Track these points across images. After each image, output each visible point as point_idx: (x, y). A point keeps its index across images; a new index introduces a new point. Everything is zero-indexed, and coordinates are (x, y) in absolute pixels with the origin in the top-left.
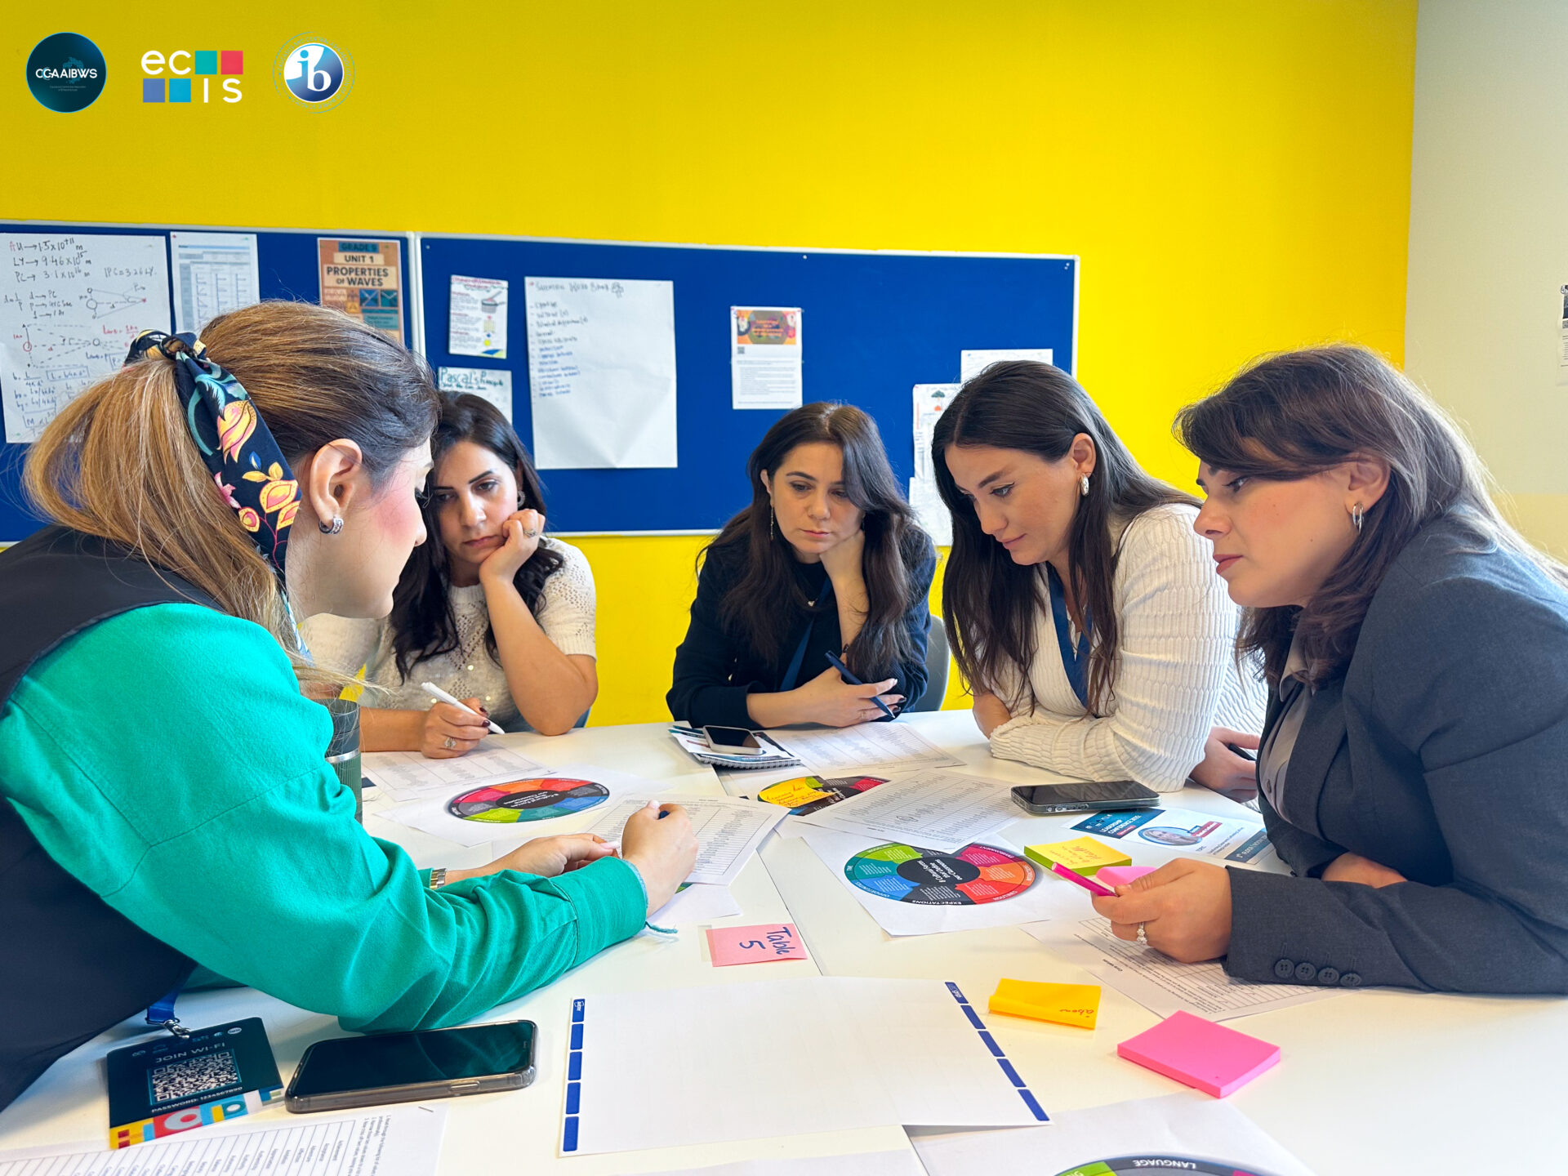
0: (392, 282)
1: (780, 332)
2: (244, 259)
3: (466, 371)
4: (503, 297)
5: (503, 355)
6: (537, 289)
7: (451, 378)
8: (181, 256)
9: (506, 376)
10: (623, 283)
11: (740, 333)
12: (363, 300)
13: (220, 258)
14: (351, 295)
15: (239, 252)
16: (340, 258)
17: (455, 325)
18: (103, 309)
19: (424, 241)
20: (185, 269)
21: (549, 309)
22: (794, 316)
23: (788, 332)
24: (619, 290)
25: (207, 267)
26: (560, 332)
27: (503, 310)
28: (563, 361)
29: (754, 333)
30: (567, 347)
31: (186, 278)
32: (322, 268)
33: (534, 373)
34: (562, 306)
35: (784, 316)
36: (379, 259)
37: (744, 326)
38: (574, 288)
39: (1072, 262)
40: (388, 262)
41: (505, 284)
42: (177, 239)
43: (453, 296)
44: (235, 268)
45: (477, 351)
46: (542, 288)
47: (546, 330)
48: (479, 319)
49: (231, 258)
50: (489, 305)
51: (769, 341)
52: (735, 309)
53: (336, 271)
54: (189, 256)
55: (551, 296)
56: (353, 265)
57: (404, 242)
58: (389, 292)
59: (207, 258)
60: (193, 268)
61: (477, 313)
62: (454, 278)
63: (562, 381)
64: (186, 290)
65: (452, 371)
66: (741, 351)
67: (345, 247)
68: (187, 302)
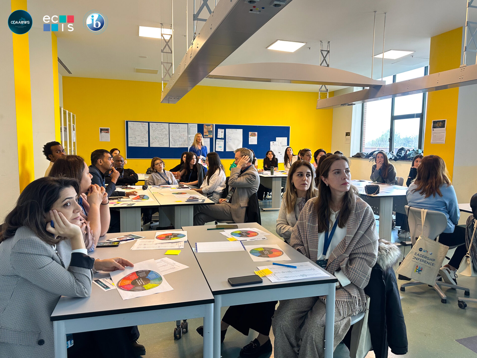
0: (212, 129)
1: (255, 135)
3: (219, 140)
4: (224, 131)
5: (223, 138)
6: (227, 130)
7: (217, 140)
9: (223, 140)
10: (237, 129)
11: (250, 135)
12: (208, 132)
13: (193, 127)
14: (207, 131)
15: (195, 126)
16: (206, 127)
17: (218, 134)
18: (181, 132)
19: (215, 125)
21: (229, 132)
22: (256, 133)
23: (256, 135)
24: (236, 130)
25: (192, 128)
26: (230, 135)
27: (223, 133)
28: (230, 139)
29: (252, 135)
30: (230, 137)
31: (190, 129)
32: (204, 128)
33: (226, 140)
34: (230, 132)
35: (255, 133)
36: (210, 127)
38: (231, 130)
39: (290, 127)
40: (211, 127)
41: (224, 130)
42: (189, 124)
43: (218, 131)
44: (195, 128)
45: (220, 137)
46: (228, 130)
47: (228, 135)
48: (221, 134)
49: (194, 127)
50: (222, 132)
52: (249, 132)
53: (206, 128)
54: (190, 126)
55: (229, 131)
56: (207, 127)
57: (213, 125)
58: (211, 131)
59: (192, 127)
60: (190, 128)
61: (221, 133)
62: (218, 129)
63: (230, 141)
64: (190, 130)
65: (218, 140)
66: (250, 137)
67: (207, 125)
68: (190, 132)
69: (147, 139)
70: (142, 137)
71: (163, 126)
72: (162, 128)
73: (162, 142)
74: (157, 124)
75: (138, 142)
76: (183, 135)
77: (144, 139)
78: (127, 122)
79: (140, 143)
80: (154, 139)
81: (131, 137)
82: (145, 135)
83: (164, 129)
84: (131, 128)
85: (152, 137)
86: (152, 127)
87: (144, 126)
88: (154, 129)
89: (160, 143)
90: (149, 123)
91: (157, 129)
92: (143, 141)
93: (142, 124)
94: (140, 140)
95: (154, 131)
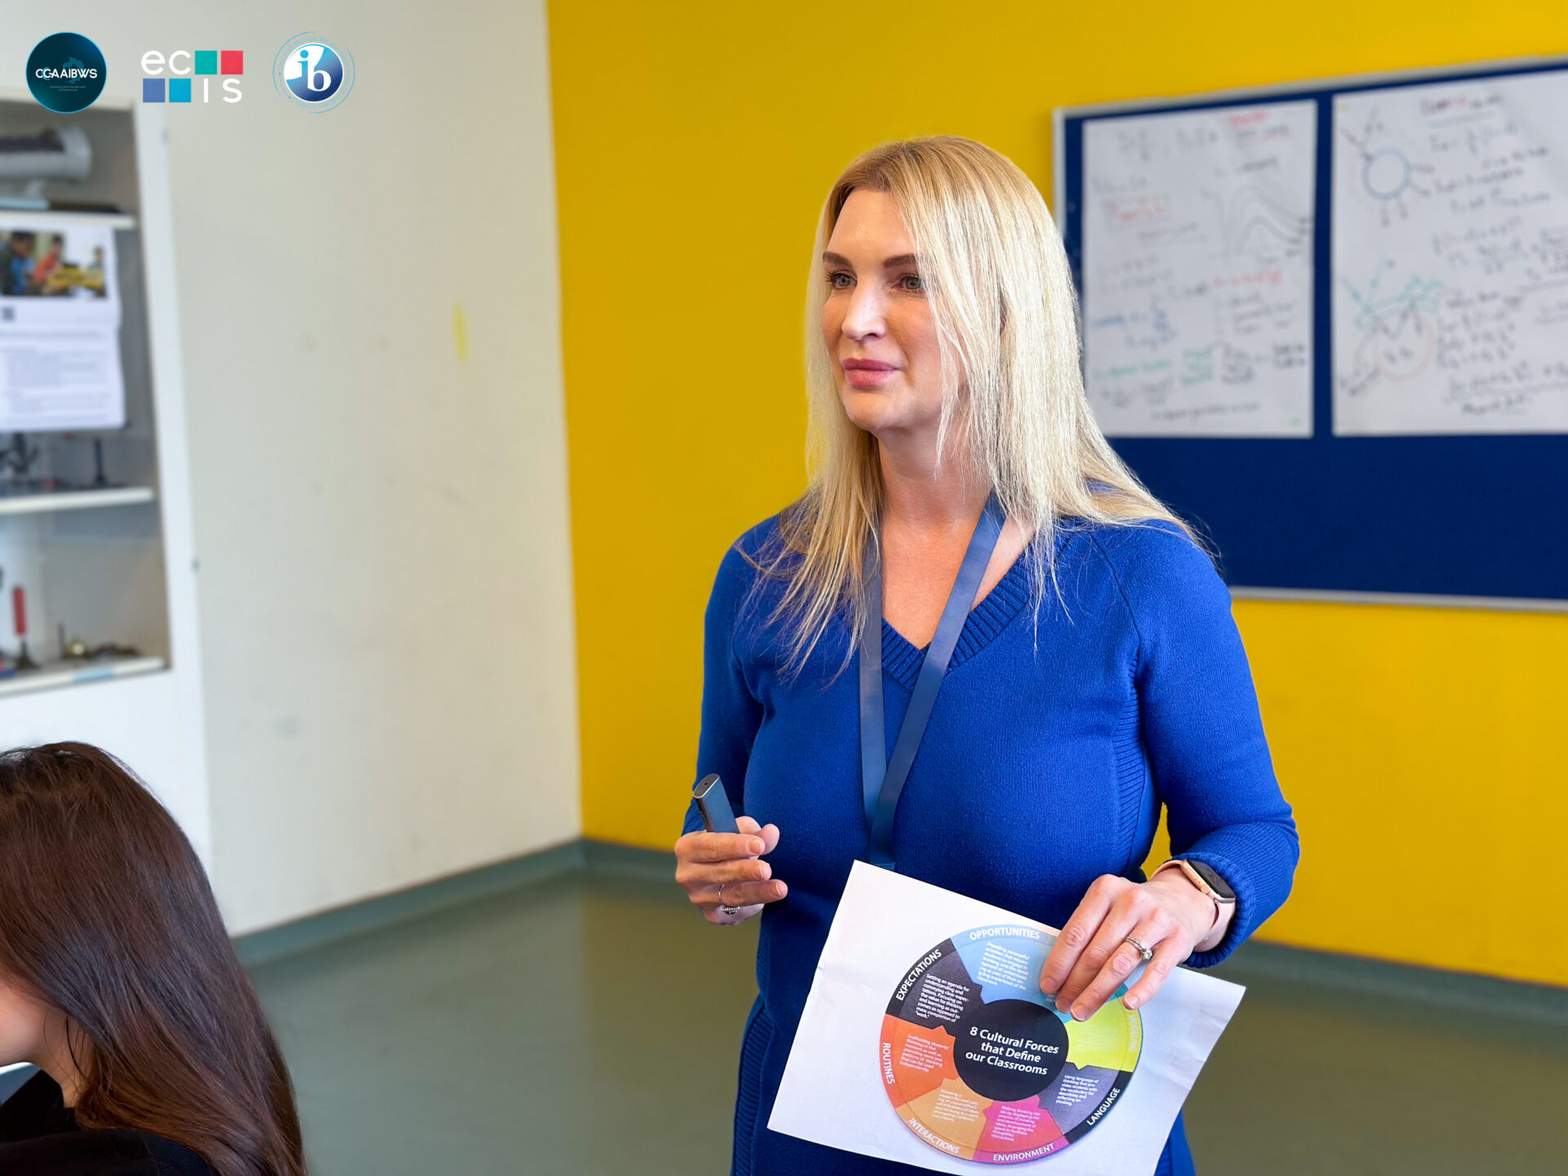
69: (1302, 332)
70: (1236, 302)
74: (1430, 107)
75: (1187, 381)
78: (1074, 129)
79: (1217, 391)
80: (1393, 323)
81: (1119, 319)
82: (1276, 278)
84: (1110, 207)
85: (1356, 296)
86: (1369, 158)
87: (1262, 149)
88: (1387, 175)
89: (1465, 376)
90: (1324, 100)
91: (1422, 180)
92: (1241, 355)
93: (1242, 137)
94: (1218, 354)
95: (1392, 204)
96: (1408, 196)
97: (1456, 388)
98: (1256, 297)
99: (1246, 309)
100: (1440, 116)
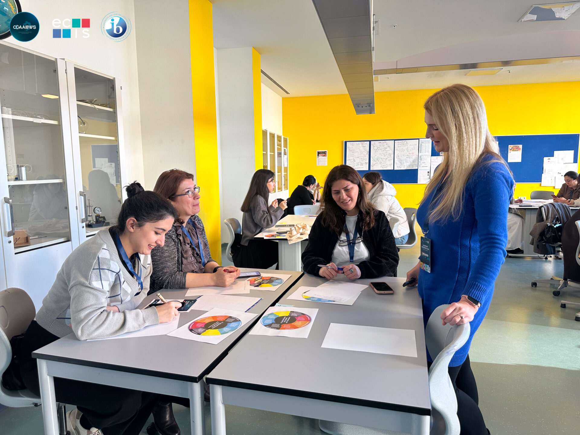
1: (518, 149)
2: (430, 142)
8: (421, 142)
13: (426, 142)
18: (409, 150)
20: (421, 144)
22: (521, 146)
25: (424, 144)
29: (513, 149)
31: (421, 146)
35: (519, 146)
37: (511, 148)
39: (579, 135)
42: (420, 140)
44: (428, 144)
49: (428, 142)
51: (515, 151)
52: (509, 146)
54: (422, 142)
59: (424, 142)
66: (510, 152)
68: (421, 149)
69: (368, 161)
70: (362, 158)
71: (386, 145)
72: (386, 146)
73: (386, 164)
74: (379, 143)
75: (357, 165)
76: (412, 154)
77: (364, 161)
78: (346, 142)
79: (359, 166)
80: (376, 161)
81: (350, 160)
82: (365, 156)
83: (388, 148)
84: (349, 150)
85: (373, 158)
86: (374, 147)
87: (364, 145)
88: (376, 148)
89: (382, 165)
90: (370, 141)
91: (379, 149)
92: (362, 163)
93: (362, 144)
94: (360, 163)
95: (376, 150)
96: (377, 150)
97: (381, 166)
98: (363, 158)
99: (362, 159)
100: (380, 143)
